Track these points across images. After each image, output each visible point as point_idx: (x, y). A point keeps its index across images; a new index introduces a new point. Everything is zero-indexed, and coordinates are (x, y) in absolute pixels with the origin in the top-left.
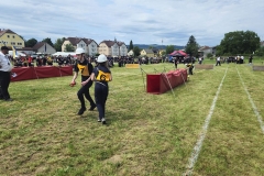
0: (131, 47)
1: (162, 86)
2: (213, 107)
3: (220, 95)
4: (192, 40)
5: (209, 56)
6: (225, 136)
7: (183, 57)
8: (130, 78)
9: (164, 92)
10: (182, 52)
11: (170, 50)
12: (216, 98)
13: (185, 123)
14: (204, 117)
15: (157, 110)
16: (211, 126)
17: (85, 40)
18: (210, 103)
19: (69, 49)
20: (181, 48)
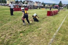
0: (43, 4)
1: (51, 14)
2: (64, 20)
3: (66, 17)
4: (61, 2)
5: (65, 7)
6: (66, 26)
7: (57, 7)
8: (42, 12)
9: (51, 16)
10: (57, 6)
11: (54, 5)
12: (65, 18)
13: (56, 23)
14: (61, 22)
15: (49, 20)
16: (63, 24)
17: (31, 1)
18: (63, 19)
19: (26, 4)
20: (57, 4)
